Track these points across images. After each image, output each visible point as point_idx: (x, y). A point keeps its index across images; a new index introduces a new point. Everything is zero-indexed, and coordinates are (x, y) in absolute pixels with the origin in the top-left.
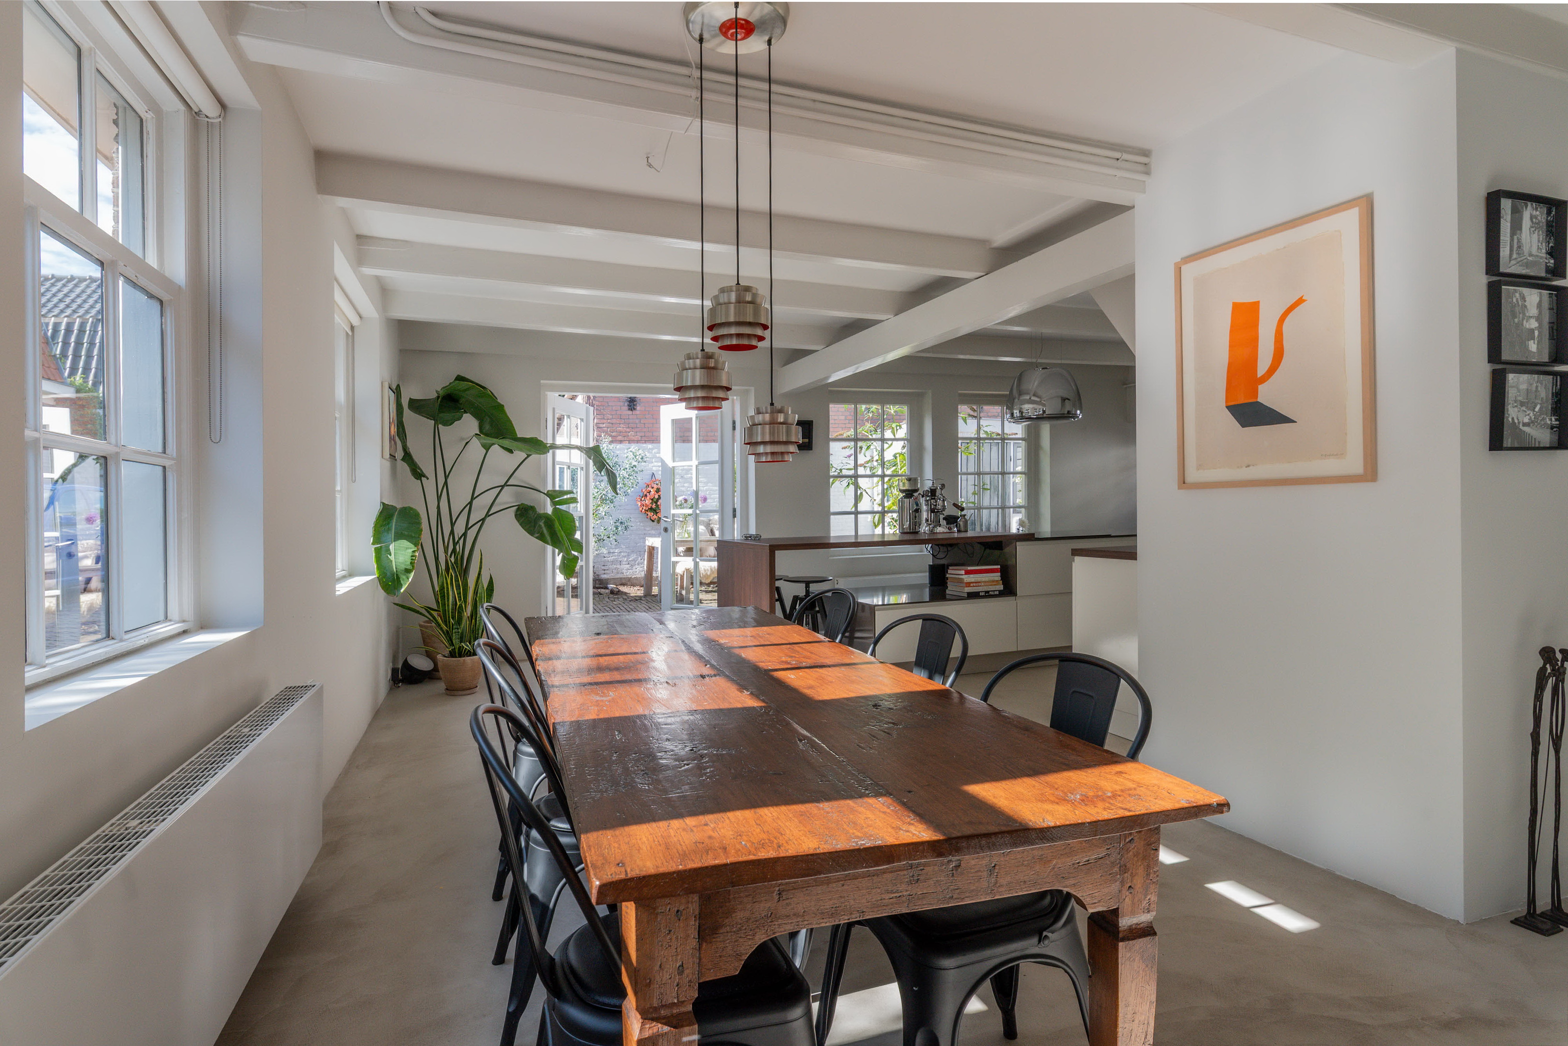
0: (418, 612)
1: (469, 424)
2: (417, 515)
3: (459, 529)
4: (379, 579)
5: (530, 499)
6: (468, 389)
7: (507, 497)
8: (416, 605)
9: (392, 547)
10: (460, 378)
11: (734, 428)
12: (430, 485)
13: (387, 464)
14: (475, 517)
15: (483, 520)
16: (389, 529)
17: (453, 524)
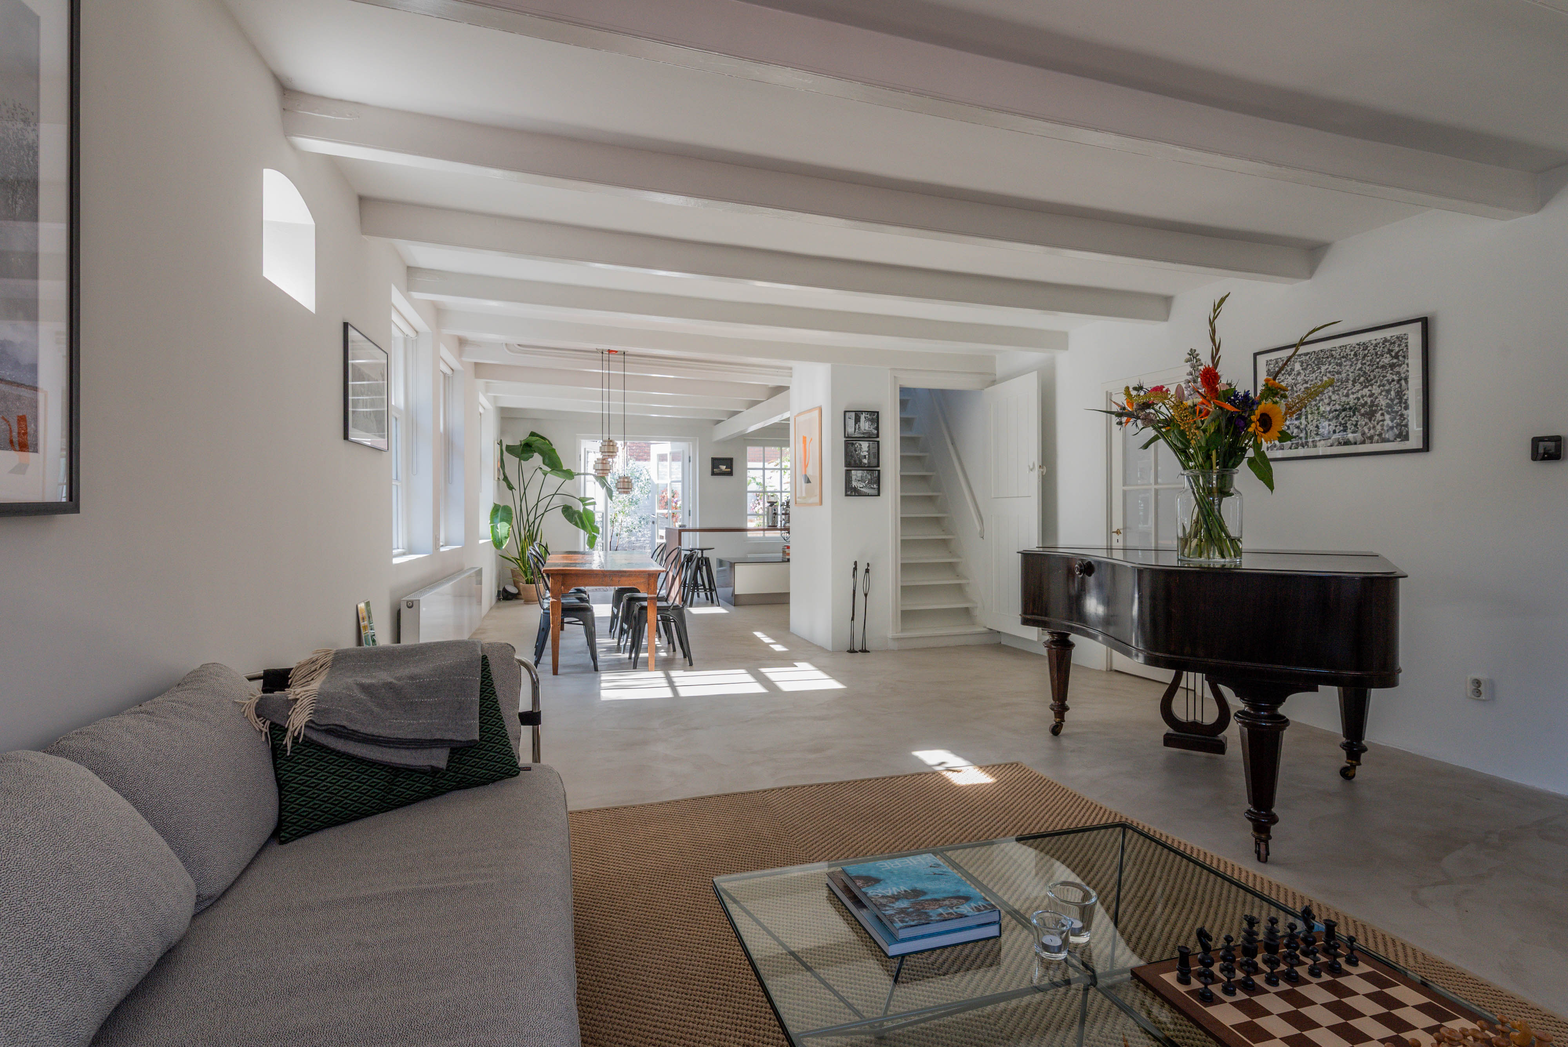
0: (510, 560)
1: (537, 459)
2: (510, 510)
3: (531, 519)
4: (493, 541)
5: (570, 502)
6: (537, 440)
7: (557, 501)
8: (509, 556)
9: (498, 525)
10: (533, 434)
11: (690, 461)
12: (516, 493)
13: (496, 482)
14: (539, 512)
15: (543, 514)
16: (497, 517)
17: (528, 516)
